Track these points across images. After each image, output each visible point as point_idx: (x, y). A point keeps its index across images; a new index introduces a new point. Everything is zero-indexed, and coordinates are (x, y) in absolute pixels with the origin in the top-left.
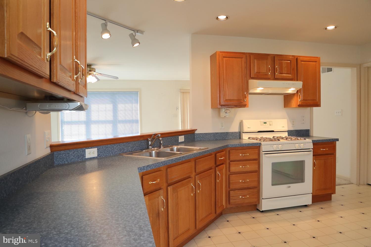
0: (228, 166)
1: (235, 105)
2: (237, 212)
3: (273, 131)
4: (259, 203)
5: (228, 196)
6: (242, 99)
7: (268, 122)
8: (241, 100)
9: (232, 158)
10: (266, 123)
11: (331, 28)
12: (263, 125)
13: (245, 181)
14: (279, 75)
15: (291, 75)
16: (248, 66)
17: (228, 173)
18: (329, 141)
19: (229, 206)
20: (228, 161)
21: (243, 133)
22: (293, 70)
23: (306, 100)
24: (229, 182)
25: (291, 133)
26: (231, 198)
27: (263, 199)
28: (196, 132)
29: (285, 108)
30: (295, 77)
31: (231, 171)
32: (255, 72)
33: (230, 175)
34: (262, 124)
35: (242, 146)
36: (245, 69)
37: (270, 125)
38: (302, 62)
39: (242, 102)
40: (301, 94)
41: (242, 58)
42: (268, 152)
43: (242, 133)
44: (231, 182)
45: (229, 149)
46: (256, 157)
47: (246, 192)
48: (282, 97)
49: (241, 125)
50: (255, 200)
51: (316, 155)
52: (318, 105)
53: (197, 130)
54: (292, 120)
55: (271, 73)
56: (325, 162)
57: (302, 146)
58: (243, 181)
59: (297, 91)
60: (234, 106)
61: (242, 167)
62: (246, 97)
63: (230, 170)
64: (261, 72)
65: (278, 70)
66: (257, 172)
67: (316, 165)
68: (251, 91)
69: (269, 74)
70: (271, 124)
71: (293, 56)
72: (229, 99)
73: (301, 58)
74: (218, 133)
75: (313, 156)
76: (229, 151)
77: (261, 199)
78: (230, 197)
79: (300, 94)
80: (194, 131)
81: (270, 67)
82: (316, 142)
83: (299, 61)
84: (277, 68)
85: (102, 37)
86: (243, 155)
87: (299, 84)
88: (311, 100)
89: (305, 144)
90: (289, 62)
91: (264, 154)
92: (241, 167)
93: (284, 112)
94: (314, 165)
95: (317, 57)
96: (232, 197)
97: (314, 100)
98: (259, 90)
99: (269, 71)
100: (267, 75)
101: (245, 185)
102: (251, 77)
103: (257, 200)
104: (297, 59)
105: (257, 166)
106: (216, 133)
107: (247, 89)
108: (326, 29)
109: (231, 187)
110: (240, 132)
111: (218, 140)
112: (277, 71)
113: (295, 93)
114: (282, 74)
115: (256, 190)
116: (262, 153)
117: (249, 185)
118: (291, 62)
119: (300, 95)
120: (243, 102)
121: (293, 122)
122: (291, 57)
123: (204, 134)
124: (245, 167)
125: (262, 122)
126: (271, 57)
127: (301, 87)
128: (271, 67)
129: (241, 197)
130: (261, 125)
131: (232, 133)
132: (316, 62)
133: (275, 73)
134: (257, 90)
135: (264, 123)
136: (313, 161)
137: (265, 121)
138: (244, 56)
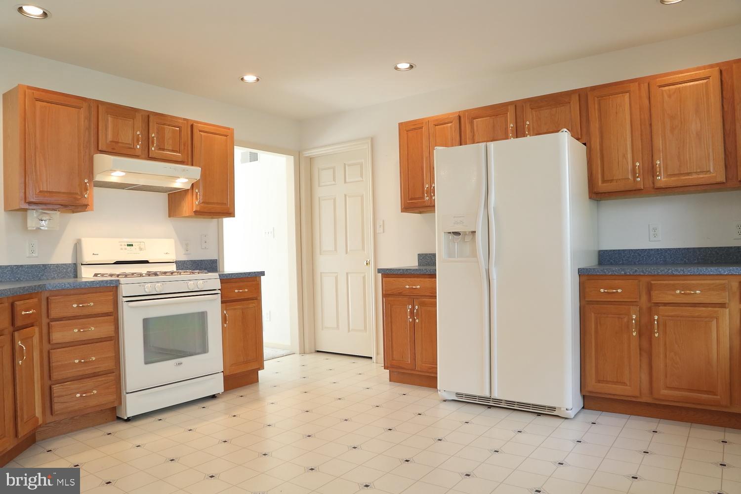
0: (45, 330)
1: (62, 205)
2: (72, 431)
3: (147, 262)
4: (120, 403)
5: (48, 398)
6: (79, 193)
7: (136, 244)
8: (77, 194)
9: (54, 313)
10: (132, 245)
11: (250, 78)
12: (125, 249)
13: (88, 360)
14: (157, 151)
15: (180, 155)
16: (93, 126)
17: (46, 347)
18: (249, 275)
19: (50, 419)
20: (45, 321)
21: (82, 264)
22: (184, 145)
23: (208, 203)
24: (50, 367)
25: (182, 266)
26: (55, 400)
27: (127, 393)
29: (171, 218)
30: (188, 159)
31: (54, 342)
32: (108, 142)
33: (51, 351)
34: (123, 247)
35: (78, 287)
36: (87, 131)
37: (141, 249)
38: (202, 133)
39: (76, 199)
40: (199, 191)
41: (80, 108)
42: (134, 298)
43: (79, 265)
44: (53, 365)
45: (46, 294)
46: (109, 308)
47: (90, 383)
48: (164, 197)
49: (77, 248)
50: (112, 398)
51: (225, 301)
52: (230, 213)
54: (184, 242)
55: (142, 145)
56: (243, 312)
57: (201, 285)
58: (82, 361)
59: (193, 184)
60: (60, 206)
61: (79, 331)
62: (86, 189)
63: (51, 338)
64: (120, 141)
65: (155, 142)
66: (114, 340)
67: (227, 320)
68: (98, 178)
69: (138, 147)
70: (142, 247)
71: (185, 119)
72: (48, 190)
73: (199, 125)
74: (21, 266)
75: (222, 303)
76: (48, 298)
77: (124, 393)
78: (53, 400)
79: (197, 191)
81: (139, 135)
82: (225, 278)
83: (195, 130)
84: (154, 137)
86: (81, 305)
87: (195, 172)
88: (218, 203)
89: (206, 282)
90: (178, 129)
91: (127, 301)
92: (76, 331)
93: (168, 226)
94: (224, 319)
95: (229, 129)
96: (58, 397)
97: (222, 204)
98: (116, 177)
99: (138, 141)
100: (134, 148)
101: (88, 370)
102: (100, 149)
103: (115, 397)
104: (192, 126)
105: (112, 328)
106: (18, 267)
107: (90, 173)
108: (242, 79)
109: (56, 375)
110: (75, 264)
111: (21, 281)
112: (153, 143)
113: (188, 190)
114: (164, 150)
115: (112, 377)
116: (122, 300)
117: (96, 367)
118: (180, 131)
119: (197, 193)
120: (80, 199)
121: (187, 245)
122: (181, 121)
124: (86, 329)
125: (123, 244)
126: (142, 115)
127: (198, 177)
128: (141, 133)
129: (78, 395)
130: (122, 249)
131: (57, 266)
132: (226, 136)
133: (150, 146)
134: (111, 175)
135: (128, 245)
136: (222, 312)
137: (130, 241)
138: (85, 105)
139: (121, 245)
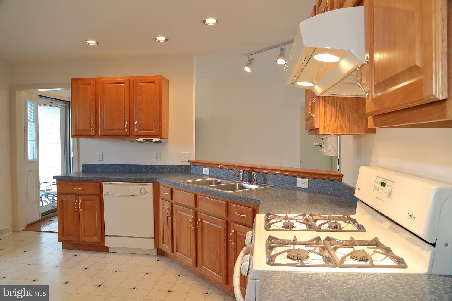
7: (389, 183)
10: (385, 185)
12: (378, 189)
34: (378, 185)
85: (278, 62)
125: (379, 180)
130: (375, 188)
135: (382, 184)
139: (377, 182)
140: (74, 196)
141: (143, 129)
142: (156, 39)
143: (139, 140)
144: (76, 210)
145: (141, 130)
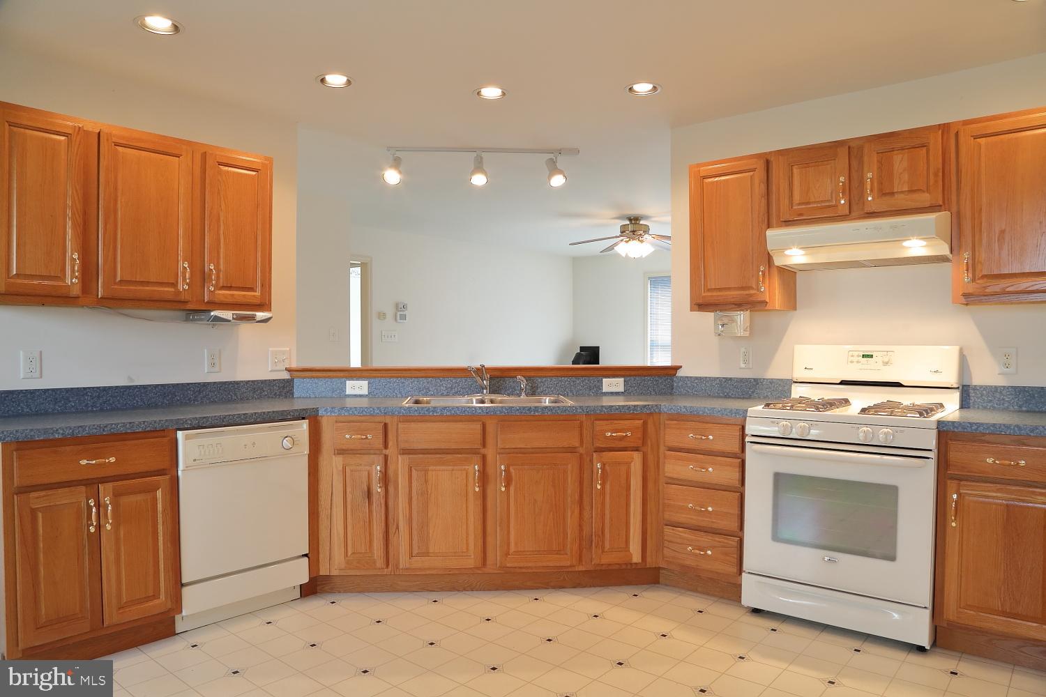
1: (734, 304)
3: (899, 383)
5: (661, 537)
6: (754, 287)
7: (879, 354)
8: (749, 288)
9: (669, 441)
10: (871, 356)
12: (858, 362)
13: (703, 509)
14: (879, 201)
15: (927, 195)
17: (662, 478)
19: (662, 564)
20: (662, 448)
21: (794, 382)
23: (1000, 276)
26: (666, 544)
27: (744, 571)
28: (680, 373)
30: (945, 199)
31: (667, 475)
32: (793, 205)
33: (664, 484)
34: (855, 359)
35: (695, 413)
36: (763, 199)
37: (887, 363)
38: (980, 141)
40: (970, 256)
41: (753, 171)
42: (764, 440)
46: (734, 448)
47: (705, 539)
53: (681, 367)
54: (1002, 352)
58: (698, 508)
61: (695, 469)
63: (662, 470)
64: (812, 200)
66: (739, 493)
69: (842, 202)
72: (717, 287)
73: (975, 126)
74: (731, 379)
76: (664, 421)
78: (663, 542)
79: (966, 257)
80: (676, 368)
81: (843, 182)
82: (960, 429)
83: (963, 140)
86: (698, 437)
90: (923, 149)
92: (691, 467)
100: (834, 207)
101: (704, 522)
104: (957, 133)
106: (727, 380)
107: (765, 255)
111: (730, 397)
116: (750, 440)
117: (712, 522)
118: (928, 151)
119: (966, 260)
120: (755, 294)
121: (1006, 355)
122: (930, 133)
123: (697, 378)
125: (856, 353)
126: (849, 149)
128: (849, 178)
129: (690, 549)
130: (852, 362)
131: (772, 381)
133: (865, 196)
135: (864, 356)
137: (867, 349)
138: (760, 163)
139: (852, 356)
140: (83, 488)
141: (230, 288)
142: (323, 80)
143: (222, 316)
144: (89, 530)
145: (223, 288)
